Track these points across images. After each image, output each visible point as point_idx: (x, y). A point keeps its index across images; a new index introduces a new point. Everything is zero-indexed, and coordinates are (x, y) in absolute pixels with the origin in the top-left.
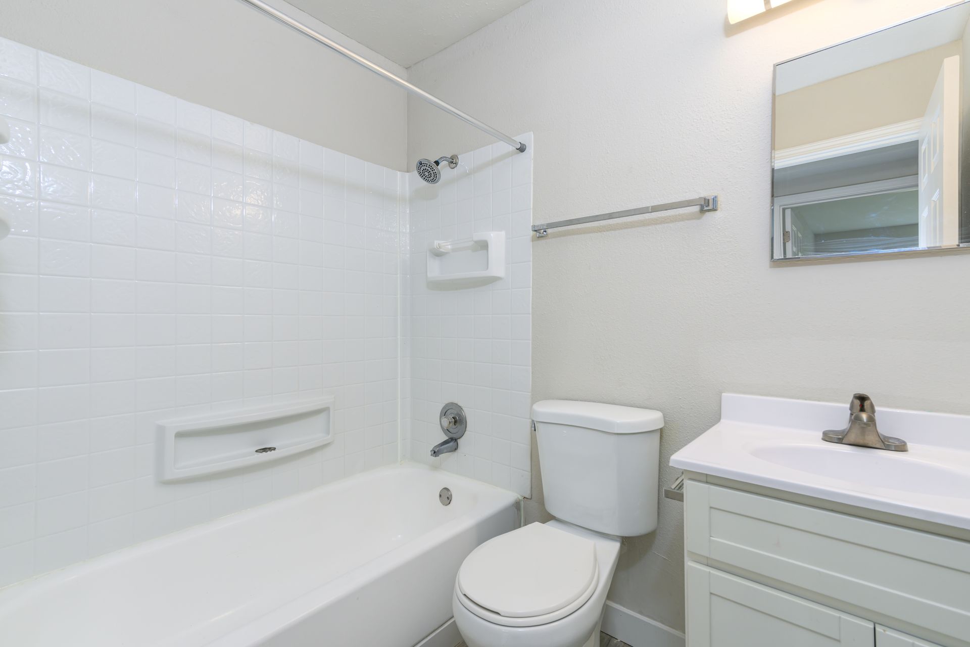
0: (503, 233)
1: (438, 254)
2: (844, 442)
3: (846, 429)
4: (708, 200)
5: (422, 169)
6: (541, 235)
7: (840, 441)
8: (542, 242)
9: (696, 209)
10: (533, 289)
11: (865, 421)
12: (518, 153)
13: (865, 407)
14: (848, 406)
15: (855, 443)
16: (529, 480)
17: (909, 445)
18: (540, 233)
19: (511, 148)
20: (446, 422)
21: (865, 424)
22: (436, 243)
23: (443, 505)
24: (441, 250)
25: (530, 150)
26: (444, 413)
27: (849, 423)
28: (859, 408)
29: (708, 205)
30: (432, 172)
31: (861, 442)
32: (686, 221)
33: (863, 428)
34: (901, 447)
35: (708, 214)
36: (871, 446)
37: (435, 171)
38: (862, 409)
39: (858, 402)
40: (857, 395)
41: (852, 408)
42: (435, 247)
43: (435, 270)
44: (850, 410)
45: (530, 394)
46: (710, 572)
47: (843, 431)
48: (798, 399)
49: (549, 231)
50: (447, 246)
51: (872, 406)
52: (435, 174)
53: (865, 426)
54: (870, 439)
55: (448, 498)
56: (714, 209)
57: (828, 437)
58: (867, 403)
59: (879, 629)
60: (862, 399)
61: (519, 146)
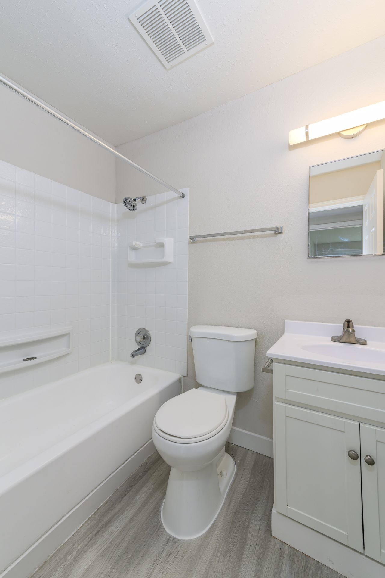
0: (173, 239)
1: (134, 249)
2: (341, 341)
3: (341, 335)
4: (279, 228)
5: (126, 203)
6: (193, 241)
7: (339, 341)
8: (194, 245)
9: (273, 232)
10: (189, 268)
11: (351, 332)
12: (181, 198)
13: (350, 325)
14: (342, 325)
15: (346, 342)
16: (186, 367)
17: (368, 342)
18: (193, 239)
19: (177, 195)
20: (139, 339)
21: (351, 333)
22: (134, 243)
23: (137, 383)
24: (137, 247)
25: (187, 197)
26: (138, 334)
27: (343, 332)
28: (347, 326)
29: (279, 231)
30: (132, 205)
31: (348, 341)
32: (268, 238)
33: (349, 335)
34: (364, 343)
35: (279, 235)
36: (352, 342)
37: (134, 205)
38: (348, 326)
39: (346, 323)
40: (347, 320)
41: (344, 326)
42: (133, 245)
43: (133, 257)
44: (343, 327)
45: (187, 323)
46: (286, 406)
47: (340, 337)
48: (320, 322)
49: (198, 239)
50: (140, 244)
51: (352, 325)
52: (134, 206)
53: (350, 334)
54: (352, 340)
55: (140, 379)
56: (282, 233)
57: (333, 339)
58: (350, 324)
59: (361, 425)
60: (348, 322)
61: (181, 195)
